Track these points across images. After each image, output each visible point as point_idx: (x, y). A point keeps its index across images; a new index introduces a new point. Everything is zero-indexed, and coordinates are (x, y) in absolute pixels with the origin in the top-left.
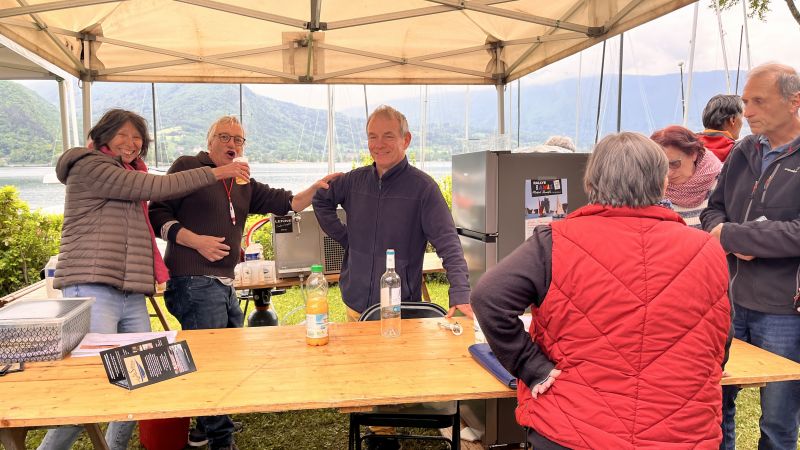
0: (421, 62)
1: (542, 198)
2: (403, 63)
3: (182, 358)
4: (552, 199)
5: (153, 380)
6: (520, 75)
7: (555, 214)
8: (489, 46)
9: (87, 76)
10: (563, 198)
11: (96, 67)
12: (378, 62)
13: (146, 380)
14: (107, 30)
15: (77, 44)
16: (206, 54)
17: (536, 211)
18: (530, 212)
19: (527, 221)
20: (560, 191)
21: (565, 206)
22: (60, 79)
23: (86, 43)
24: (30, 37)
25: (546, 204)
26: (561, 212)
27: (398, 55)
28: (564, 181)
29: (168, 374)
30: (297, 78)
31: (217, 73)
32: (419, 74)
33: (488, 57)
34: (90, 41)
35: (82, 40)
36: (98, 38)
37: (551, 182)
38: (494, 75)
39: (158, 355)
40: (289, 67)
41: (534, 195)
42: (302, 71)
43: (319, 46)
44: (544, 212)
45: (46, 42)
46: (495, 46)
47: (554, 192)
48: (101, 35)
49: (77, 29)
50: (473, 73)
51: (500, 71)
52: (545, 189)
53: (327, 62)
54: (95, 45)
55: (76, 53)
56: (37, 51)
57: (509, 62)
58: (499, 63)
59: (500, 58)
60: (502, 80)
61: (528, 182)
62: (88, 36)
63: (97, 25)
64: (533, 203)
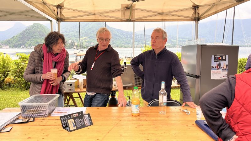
0: (169, 14)
1: (218, 63)
2: (162, 14)
3: (88, 120)
4: (222, 63)
5: (78, 128)
6: (205, 17)
7: (223, 68)
8: (193, 8)
9: (59, 20)
10: (226, 63)
11: (62, 17)
12: (153, 14)
14: (66, 5)
15: (56, 9)
16: (96, 12)
17: (216, 67)
18: (213, 67)
19: (212, 71)
20: (225, 60)
21: (227, 65)
22: (51, 21)
23: (59, 9)
24: (41, 6)
25: (219, 65)
26: (225, 67)
27: (160, 11)
28: (227, 56)
29: (83, 126)
30: (126, 20)
31: (100, 18)
32: (167, 18)
33: (193, 11)
34: (60, 9)
35: (58, 8)
36: (63, 8)
37: (222, 57)
38: (195, 18)
39: (80, 119)
40: (123, 16)
41: (215, 61)
42: (127, 17)
43: (134, 8)
44: (219, 67)
45: (47, 9)
46: (196, 7)
47: (223, 60)
48: (64, 6)
49: (56, 5)
50: (187, 17)
51: (197, 16)
52: (219, 59)
53: (136, 14)
54: (62, 9)
55: (56, 12)
56: (43, 11)
57: (201, 13)
58: (196, 13)
59: (197, 11)
60: (197, 19)
61: (213, 56)
62: (59, 7)
63: (62, 3)
64: (214, 64)
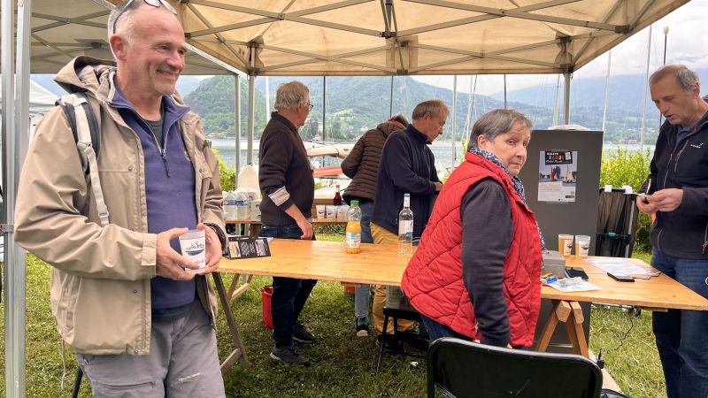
0: (498, 55)
1: (554, 166)
2: (482, 56)
3: (263, 248)
4: (563, 168)
5: (243, 257)
6: (581, 65)
7: (565, 179)
8: (559, 41)
9: (253, 72)
10: (573, 167)
11: (259, 66)
12: (461, 56)
13: (240, 256)
14: (266, 40)
15: (246, 50)
16: (331, 54)
17: (548, 176)
18: (543, 176)
19: (540, 184)
20: (571, 161)
21: (574, 173)
22: (236, 75)
23: (253, 49)
24: (213, 47)
25: (557, 171)
26: (570, 178)
27: (479, 51)
28: (575, 154)
29: (253, 255)
30: (395, 71)
31: (338, 69)
32: (494, 66)
33: (557, 50)
34: (256, 48)
35: (251, 47)
36: (261, 46)
37: (563, 154)
38: (561, 65)
39: (248, 244)
40: (390, 62)
41: (547, 164)
42: (398, 66)
43: (414, 45)
44: (555, 177)
45: (226, 51)
46: (564, 40)
47: (565, 161)
48: (262, 43)
49: (247, 40)
50: (542, 64)
51: (568, 62)
52: (557, 159)
53: (420, 57)
54: (258, 50)
55: (246, 57)
56: (219, 57)
57: (575, 54)
58: (567, 55)
59: (568, 51)
60: (568, 69)
61: (542, 153)
62: (255, 44)
63: (260, 36)
64: (546, 170)
